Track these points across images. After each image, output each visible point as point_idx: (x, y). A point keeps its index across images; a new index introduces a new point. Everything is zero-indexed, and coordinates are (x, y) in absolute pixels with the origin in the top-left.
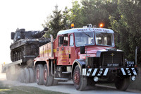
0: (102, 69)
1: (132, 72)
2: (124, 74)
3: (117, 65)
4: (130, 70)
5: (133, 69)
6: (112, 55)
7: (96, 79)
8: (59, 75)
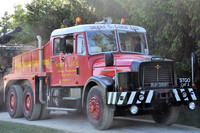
0: (143, 93)
1: (189, 95)
2: (178, 99)
3: (166, 84)
4: (187, 91)
5: (190, 90)
6: (158, 67)
7: (134, 110)
8: (57, 103)
